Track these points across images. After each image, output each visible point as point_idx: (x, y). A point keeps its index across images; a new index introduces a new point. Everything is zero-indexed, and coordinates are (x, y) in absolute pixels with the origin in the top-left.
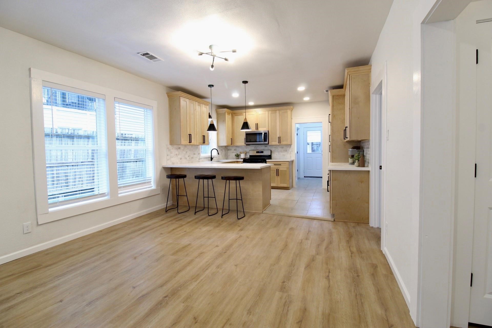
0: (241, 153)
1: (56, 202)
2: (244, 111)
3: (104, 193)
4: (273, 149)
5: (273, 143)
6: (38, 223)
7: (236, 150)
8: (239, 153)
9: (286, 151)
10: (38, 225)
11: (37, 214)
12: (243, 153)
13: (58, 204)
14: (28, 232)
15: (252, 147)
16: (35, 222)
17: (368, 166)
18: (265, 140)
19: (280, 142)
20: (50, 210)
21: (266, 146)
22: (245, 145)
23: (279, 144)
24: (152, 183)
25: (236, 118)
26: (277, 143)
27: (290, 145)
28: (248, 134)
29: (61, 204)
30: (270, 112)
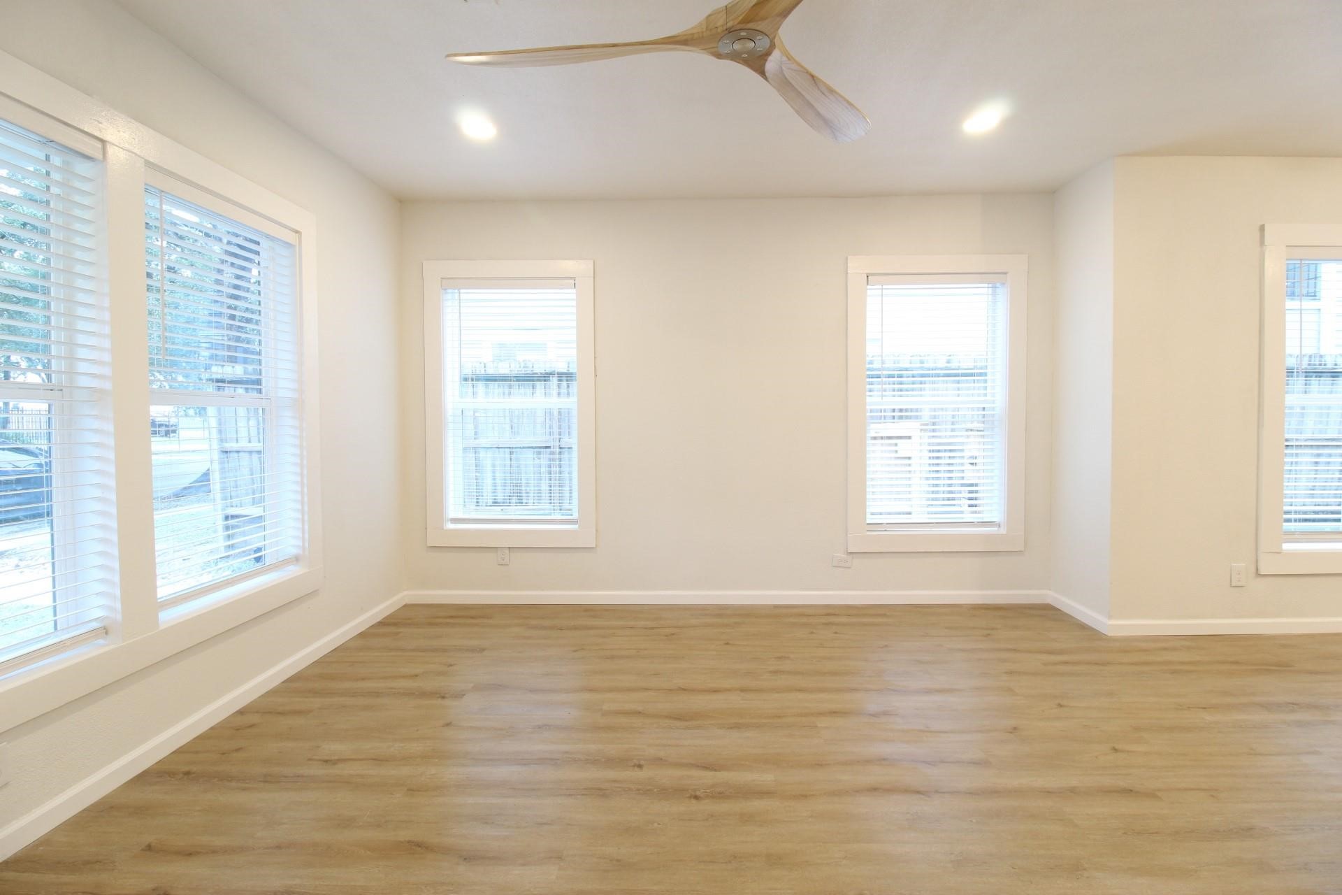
1: (1293, 530)
6: (1257, 570)
10: (1258, 574)
11: (1257, 549)
13: (1297, 536)
14: (1240, 584)
16: (1253, 570)
20: (1287, 547)
29: (1302, 537)
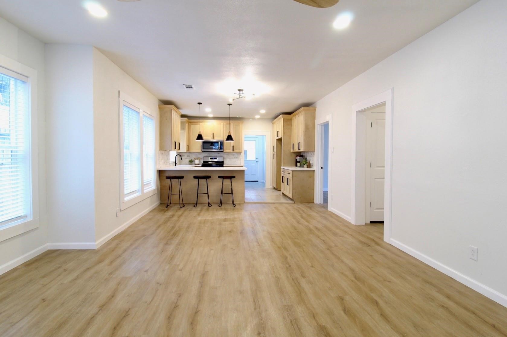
0: (195, 159)
2: (198, 121)
3: (136, 191)
4: (225, 156)
5: (228, 151)
7: (189, 156)
8: (193, 159)
9: (237, 158)
12: (197, 159)
15: (205, 154)
17: (312, 168)
18: (221, 148)
19: (233, 150)
21: (219, 154)
22: (201, 152)
23: (232, 152)
24: (152, 184)
25: (192, 126)
26: (231, 151)
27: (240, 153)
28: (203, 142)
30: (225, 124)
